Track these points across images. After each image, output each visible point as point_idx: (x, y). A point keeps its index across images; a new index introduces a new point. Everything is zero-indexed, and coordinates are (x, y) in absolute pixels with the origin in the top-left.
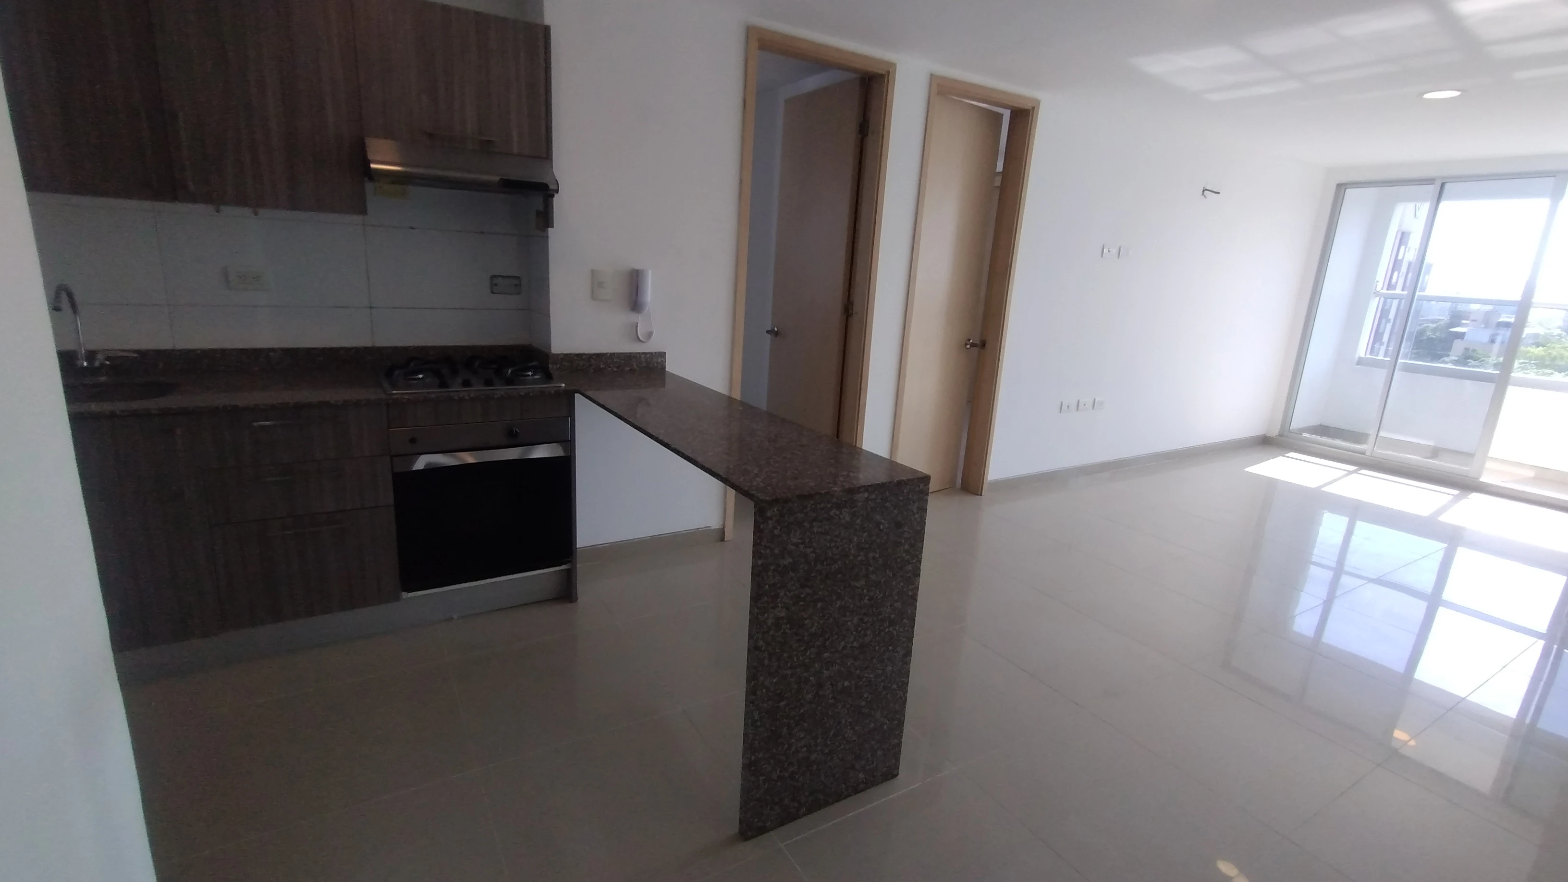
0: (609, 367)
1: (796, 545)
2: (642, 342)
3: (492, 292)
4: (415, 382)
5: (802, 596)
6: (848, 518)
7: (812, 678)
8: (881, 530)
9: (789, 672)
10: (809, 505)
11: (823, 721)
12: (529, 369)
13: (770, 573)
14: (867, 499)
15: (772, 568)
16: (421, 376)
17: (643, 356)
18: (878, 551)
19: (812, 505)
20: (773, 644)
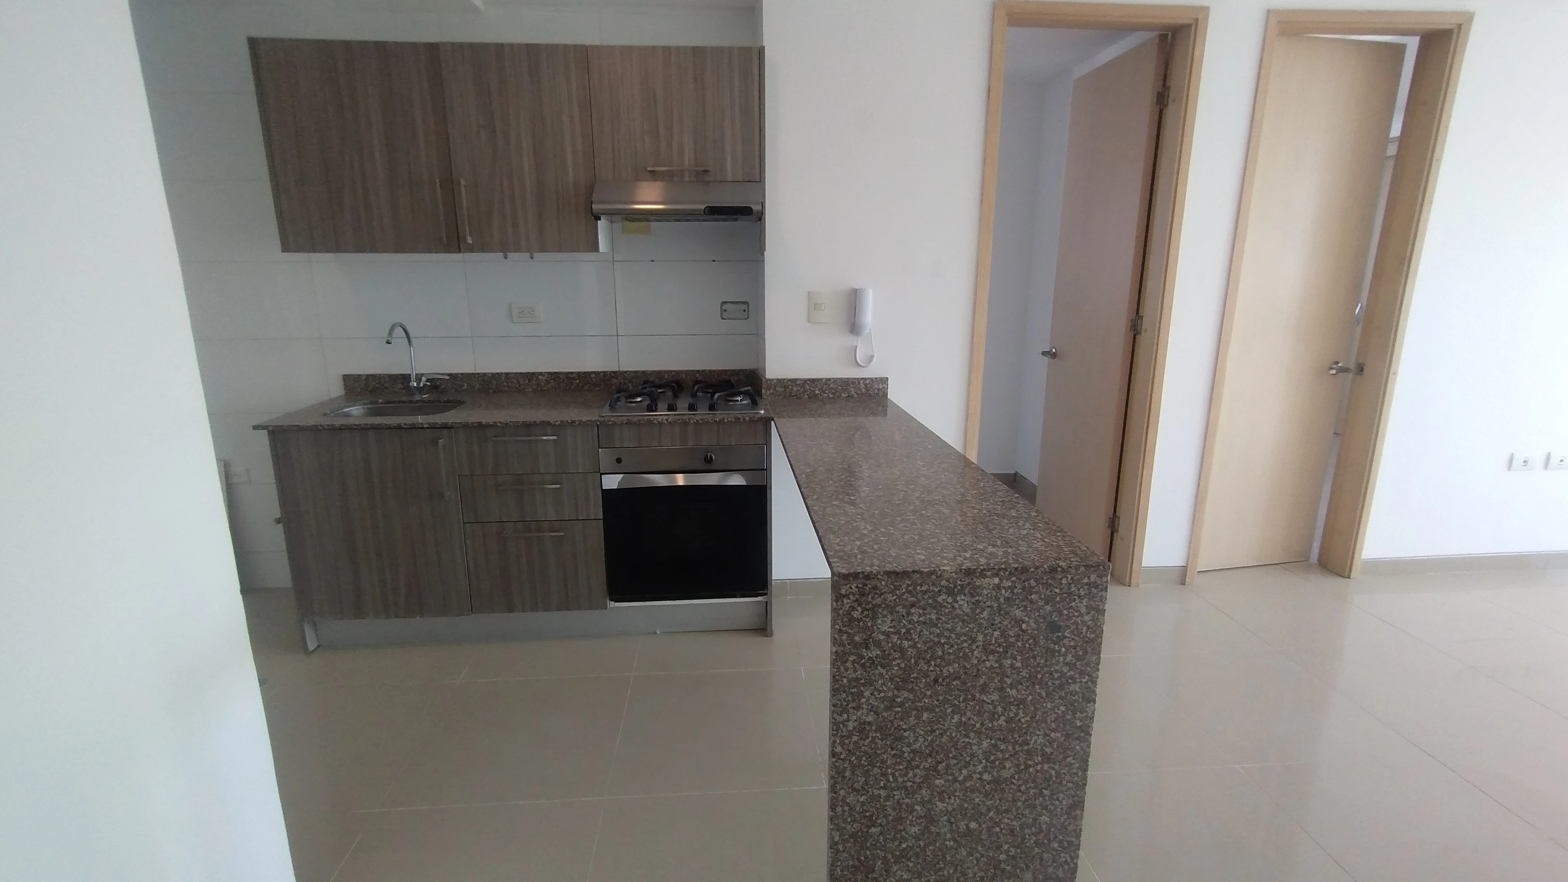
0: (825, 393)
1: (887, 635)
2: (860, 366)
3: (723, 319)
4: (634, 405)
5: (899, 700)
6: (966, 609)
7: (917, 808)
8: (1023, 631)
9: (883, 793)
10: (904, 586)
11: (937, 866)
12: (738, 394)
13: (849, 664)
14: (998, 587)
15: (852, 658)
16: (639, 399)
17: (861, 382)
18: (1019, 658)
19: (908, 585)
20: (858, 753)
